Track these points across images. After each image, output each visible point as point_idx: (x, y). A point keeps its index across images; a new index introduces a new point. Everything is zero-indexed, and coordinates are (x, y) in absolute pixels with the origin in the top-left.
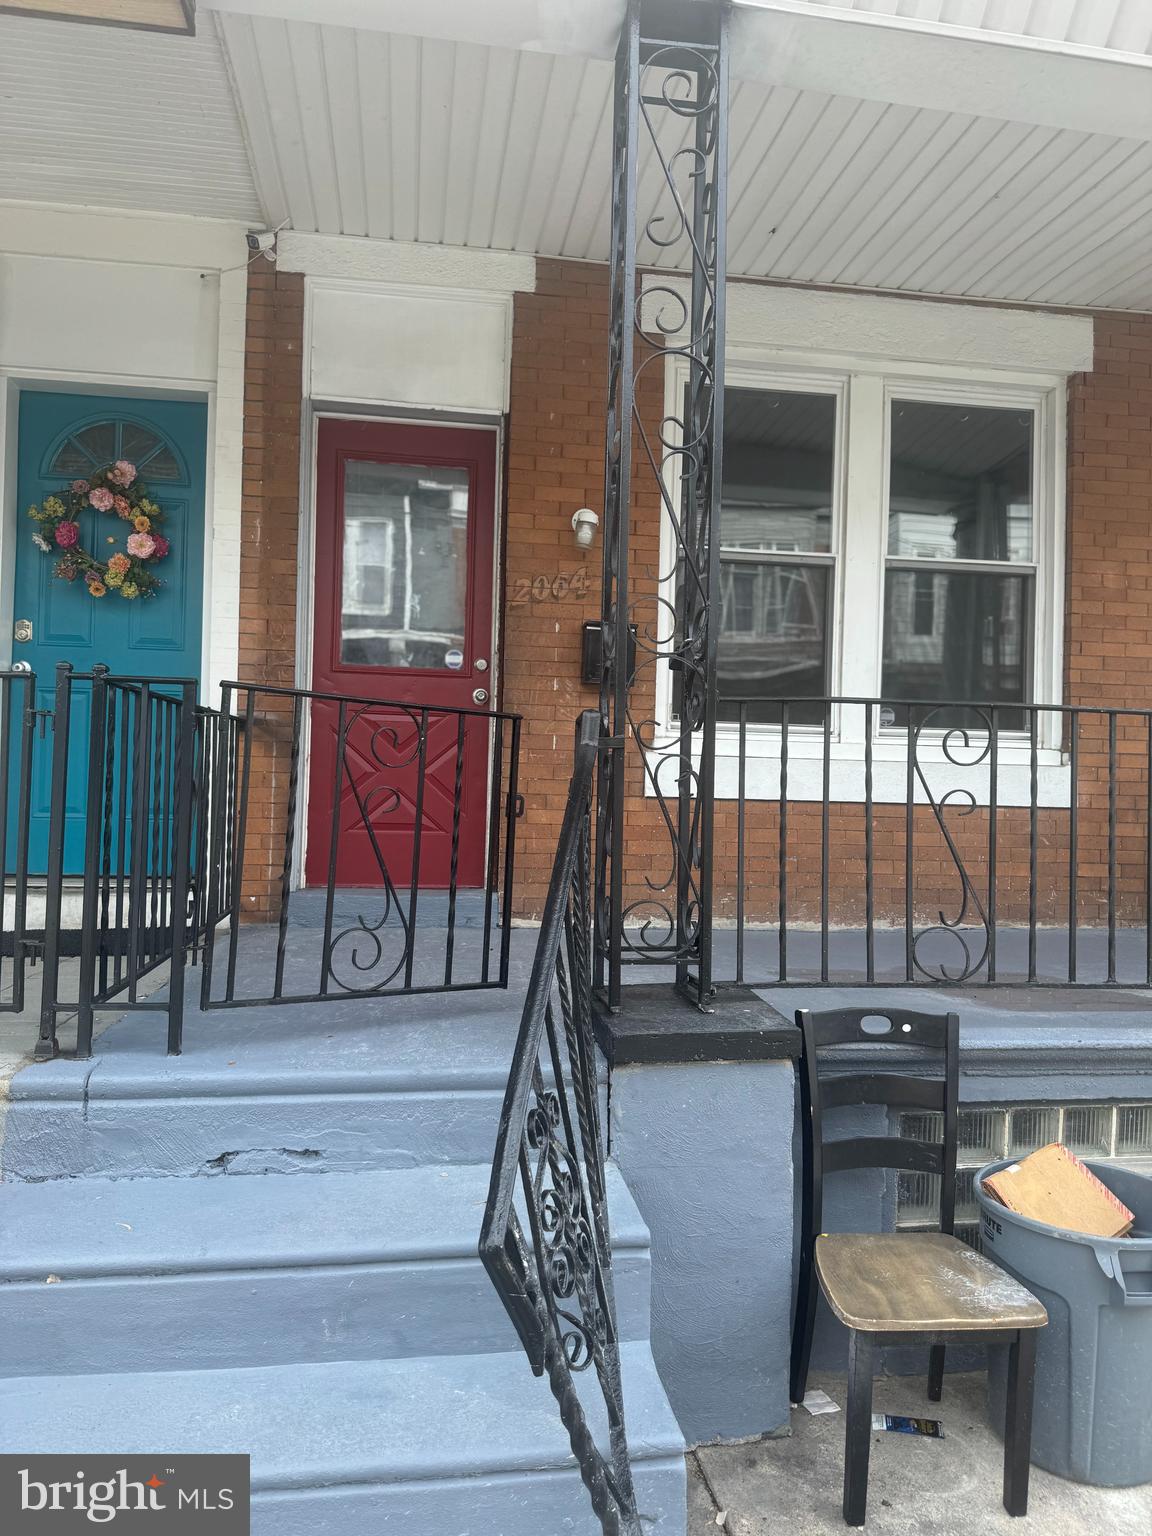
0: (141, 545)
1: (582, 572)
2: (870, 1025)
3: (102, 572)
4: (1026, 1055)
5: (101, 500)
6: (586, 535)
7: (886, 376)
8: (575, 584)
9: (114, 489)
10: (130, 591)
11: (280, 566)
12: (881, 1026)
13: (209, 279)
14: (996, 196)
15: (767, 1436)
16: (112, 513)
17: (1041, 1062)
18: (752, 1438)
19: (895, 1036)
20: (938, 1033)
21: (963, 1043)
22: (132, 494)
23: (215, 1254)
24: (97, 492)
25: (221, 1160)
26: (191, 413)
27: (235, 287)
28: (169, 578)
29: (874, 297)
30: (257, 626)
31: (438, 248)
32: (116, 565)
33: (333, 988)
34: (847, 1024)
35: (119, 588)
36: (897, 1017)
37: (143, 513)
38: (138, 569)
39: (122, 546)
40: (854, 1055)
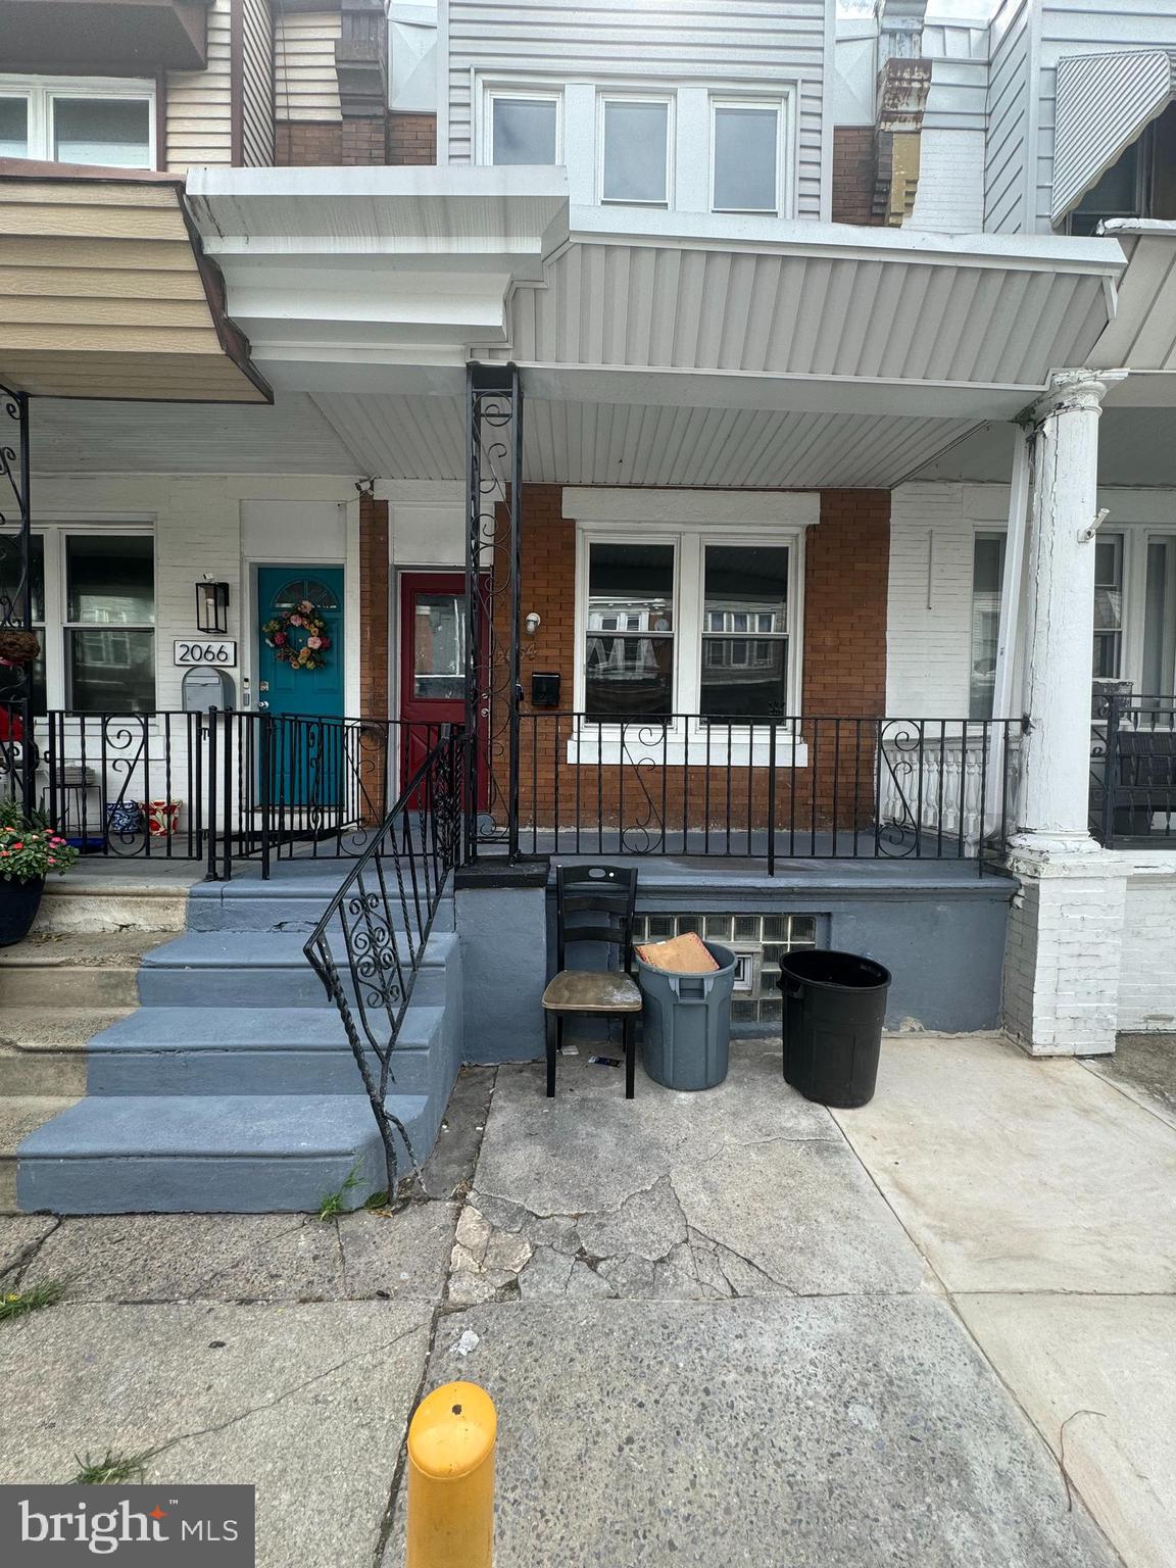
0: (314, 643)
1: (532, 646)
2: (593, 873)
3: (297, 656)
4: (677, 889)
5: (296, 621)
6: (531, 627)
7: (700, 533)
8: (528, 653)
9: (302, 615)
10: (310, 665)
12: (601, 874)
13: (342, 506)
14: (729, 436)
15: (534, 1061)
16: (302, 626)
17: (686, 893)
18: (527, 1062)
19: (606, 879)
20: (626, 877)
21: (639, 883)
22: (309, 617)
23: (254, 960)
24: (293, 617)
25: (280, 926)
26: (337, 573)
27: (354, 510)
28: (331, 658)
29: (691, 490)
30: (369, 680)
31: (454, 482)
32: (304, 652)
33: (342, 854)
34: (582, 873)
35: (305, 664)
36: (608, 869)
37: (316, 626)
38: (314, 655)
39: (305, 643)
40: (584, 888)
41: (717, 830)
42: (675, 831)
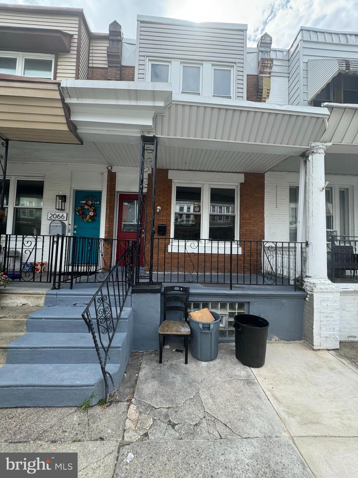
0: (91, 214)
1: (158, 216)
2: (176, 289)
3: (86, 218)
4: (202, 294)
5: (86, 207)
6: (158, 210)
7: (209, 184)
8: (157, 218)
9: (88, 205)
10: (90, 220)
11: (111, 216)
12: (178, 289)
13: (102, 174)
15: (155, 350)
16: (88, 208)
17: (204, 295)
18: (153, 351)
19: (180, 290)
20: (186, 290)
21: (190, 292)
22: (91, 206)
23: (66, 317)
24: (85, 206)
25: (75, 305)
26: (100, 193)
27: (106, 175)
28: (96, 218)
29: (206, 172)
30: (108, 226)
31: (136, 168)
32: (88, 216)
33: (96, 281)
34: (172, 288)
35: (88, 220)
36: (180, 287)
37: (92, 209)
38: (91, 217)
39: (89, 214)
40: (173, 293)
41: (214, 274)
42: (201, 274)
